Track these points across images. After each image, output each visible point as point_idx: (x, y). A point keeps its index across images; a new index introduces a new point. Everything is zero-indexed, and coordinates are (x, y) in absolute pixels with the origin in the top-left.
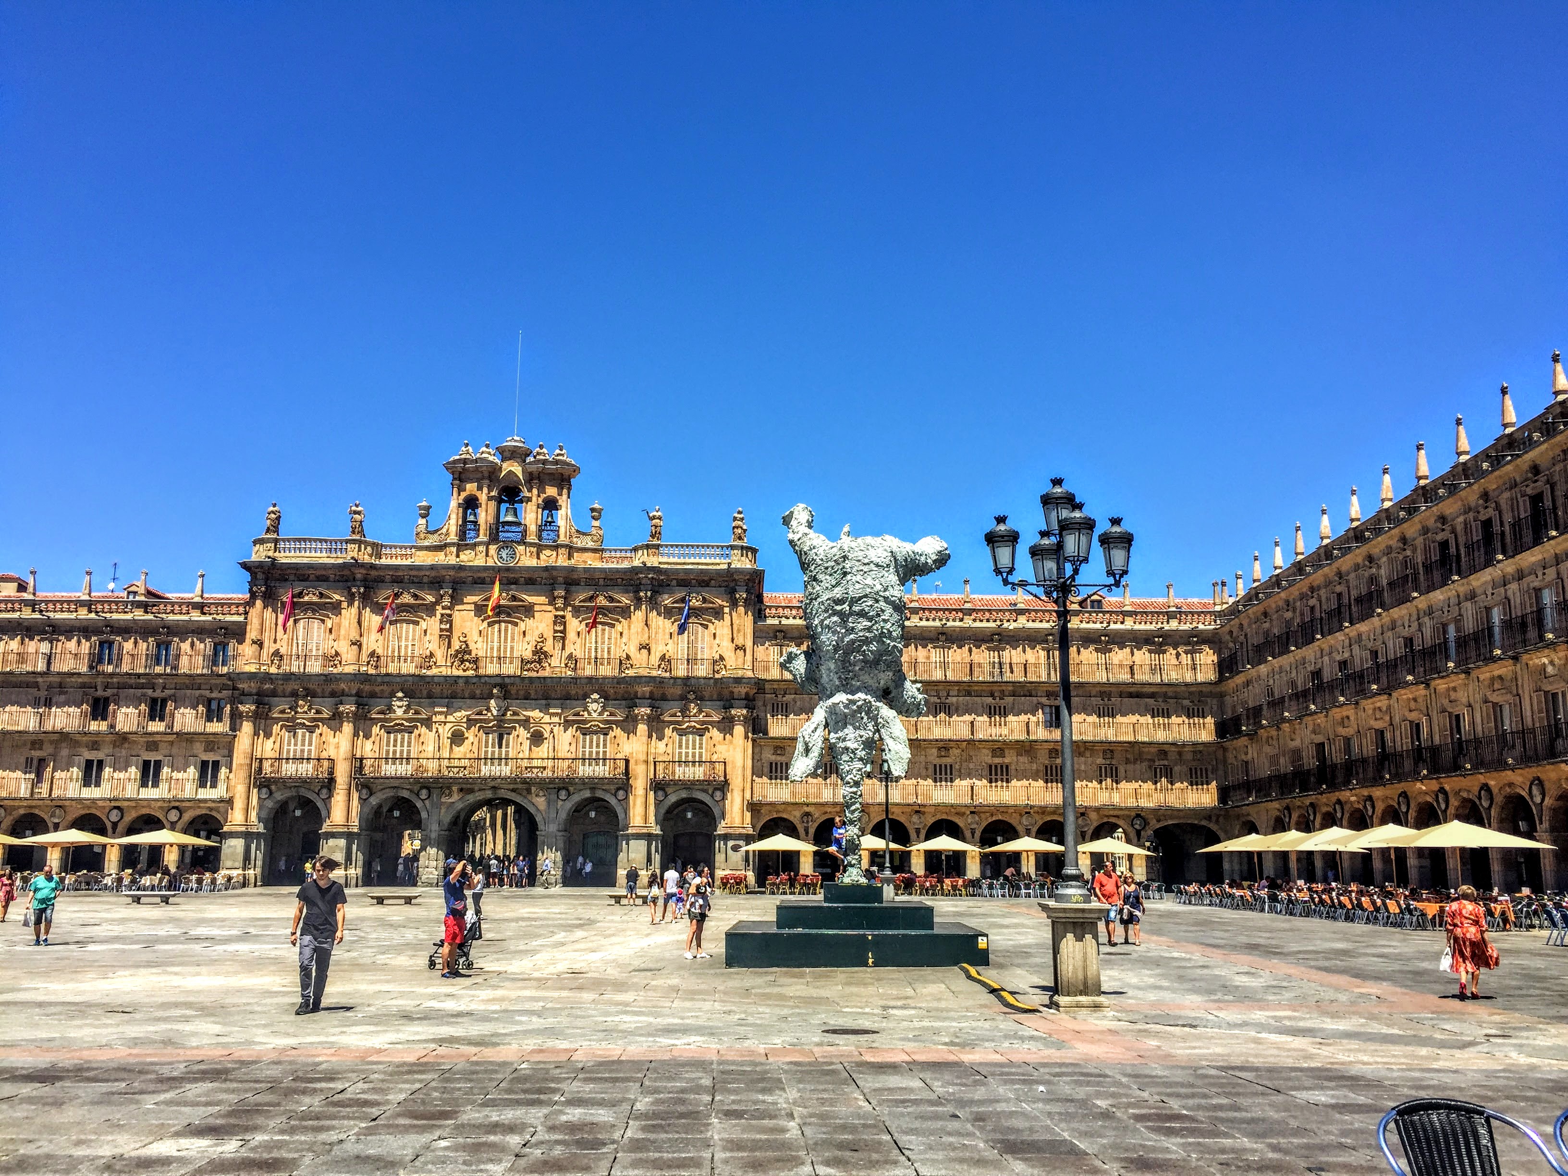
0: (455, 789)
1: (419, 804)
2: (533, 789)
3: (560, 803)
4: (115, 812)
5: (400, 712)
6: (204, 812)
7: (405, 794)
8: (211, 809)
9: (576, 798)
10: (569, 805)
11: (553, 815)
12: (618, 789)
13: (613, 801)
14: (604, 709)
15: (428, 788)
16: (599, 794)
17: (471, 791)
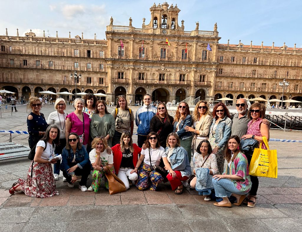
0: (154, 86)
1: (146, 89)
2: (170, 87)
3: (175, 90)
4: (83, 88)
5: (142, 69)
6: (101, 89)
7: (143, 87)
8: (103, 89)
9: (178, 89)
10: (177, 90)
11: (174, 92)
12: (187, 87)
13: (186, 89)
14: (185, 69)
15: (148, 86)
16: (183, 88)
17: (157, 87)
